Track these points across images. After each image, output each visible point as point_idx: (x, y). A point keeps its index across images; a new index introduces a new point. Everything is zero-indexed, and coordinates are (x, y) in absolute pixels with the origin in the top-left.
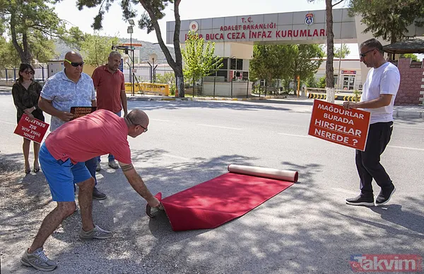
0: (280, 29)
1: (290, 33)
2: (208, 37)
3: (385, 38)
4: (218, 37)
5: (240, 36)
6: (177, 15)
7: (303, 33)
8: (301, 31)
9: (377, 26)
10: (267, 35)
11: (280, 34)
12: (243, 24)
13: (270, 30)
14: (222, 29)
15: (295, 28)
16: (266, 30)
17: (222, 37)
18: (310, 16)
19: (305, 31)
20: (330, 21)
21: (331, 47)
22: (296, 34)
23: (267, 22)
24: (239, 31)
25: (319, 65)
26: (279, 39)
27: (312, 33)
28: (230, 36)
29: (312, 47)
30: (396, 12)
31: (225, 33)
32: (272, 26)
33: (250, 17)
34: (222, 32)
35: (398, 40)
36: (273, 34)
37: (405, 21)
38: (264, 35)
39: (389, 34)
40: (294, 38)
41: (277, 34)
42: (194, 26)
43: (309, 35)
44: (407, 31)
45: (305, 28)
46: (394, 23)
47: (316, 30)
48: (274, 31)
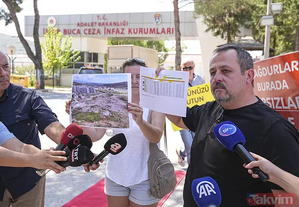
0: (132, 26)
1: (141, 31)
2: (65, 32)
3: (222, 37)
4: (75, 32)
5: (96, 32)
6: (36, 10)
7: (152, 31)
8: (151, 29)
9: (216, 27)
10: (120, 32)
11: (132, 31)
12: (98, 21)
13: (123, 27)
14: (78, 25)
15: (145, 27)
16: (120, 28)
17: (79, 32)
18: (158, 16)
19: (154, 29)
20: (177, 22)
21: (178, 44)
22: (146, 32)
23: (120, 21)
24: (95, 27)
25: (165, 59)
26: (131, 36)
27: (160, 31)
28: (87, 32)
29: (158, 43)
30: (230, 16)
31: (82, 29)
32: (124, 24)
33: (104, 16)
34: (79, 28)
35: (232, 39)
36: (126, 31)
37: (237, 24)
38: (118, 31)
39: (226, 34)
40: (144, 35)
41: (130, 31)
42: (52, 21)
43: (158, 33)
44: (239, 32)
45: (153, 26)
46: (229, 24)
47: (163, 29)
48: (126, 28)
